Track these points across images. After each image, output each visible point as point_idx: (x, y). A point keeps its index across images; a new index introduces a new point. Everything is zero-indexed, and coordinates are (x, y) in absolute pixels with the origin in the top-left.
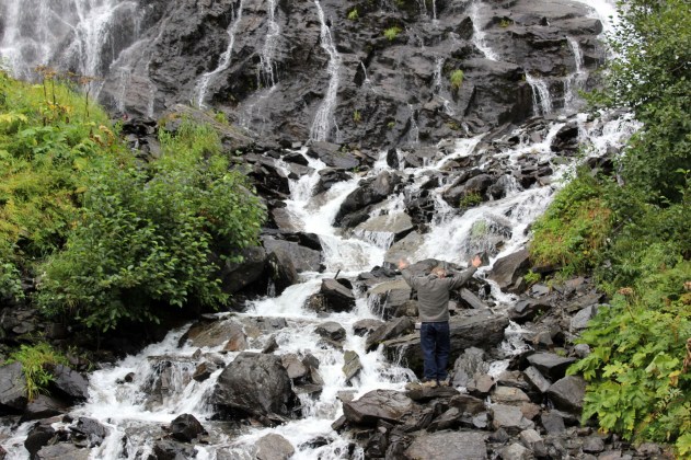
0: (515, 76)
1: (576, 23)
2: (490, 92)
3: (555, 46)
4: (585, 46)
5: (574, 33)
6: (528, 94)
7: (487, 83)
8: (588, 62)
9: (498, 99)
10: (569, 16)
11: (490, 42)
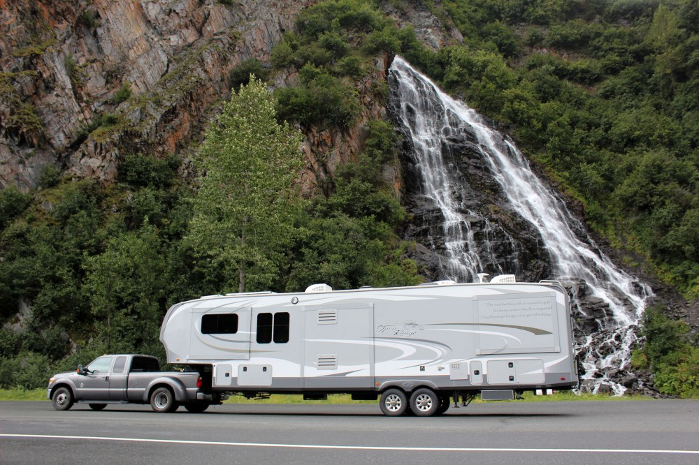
0: (593, 319)
1: (602, 304)
2: (587, 324)
3: (599, 311)
4: (607, 310)
5: (603, 307)
6: (596, 324)
7: (587, 322)
8: (608, 314)
9: (590, 325)
10: (600, 302)
11: (583, 310)
